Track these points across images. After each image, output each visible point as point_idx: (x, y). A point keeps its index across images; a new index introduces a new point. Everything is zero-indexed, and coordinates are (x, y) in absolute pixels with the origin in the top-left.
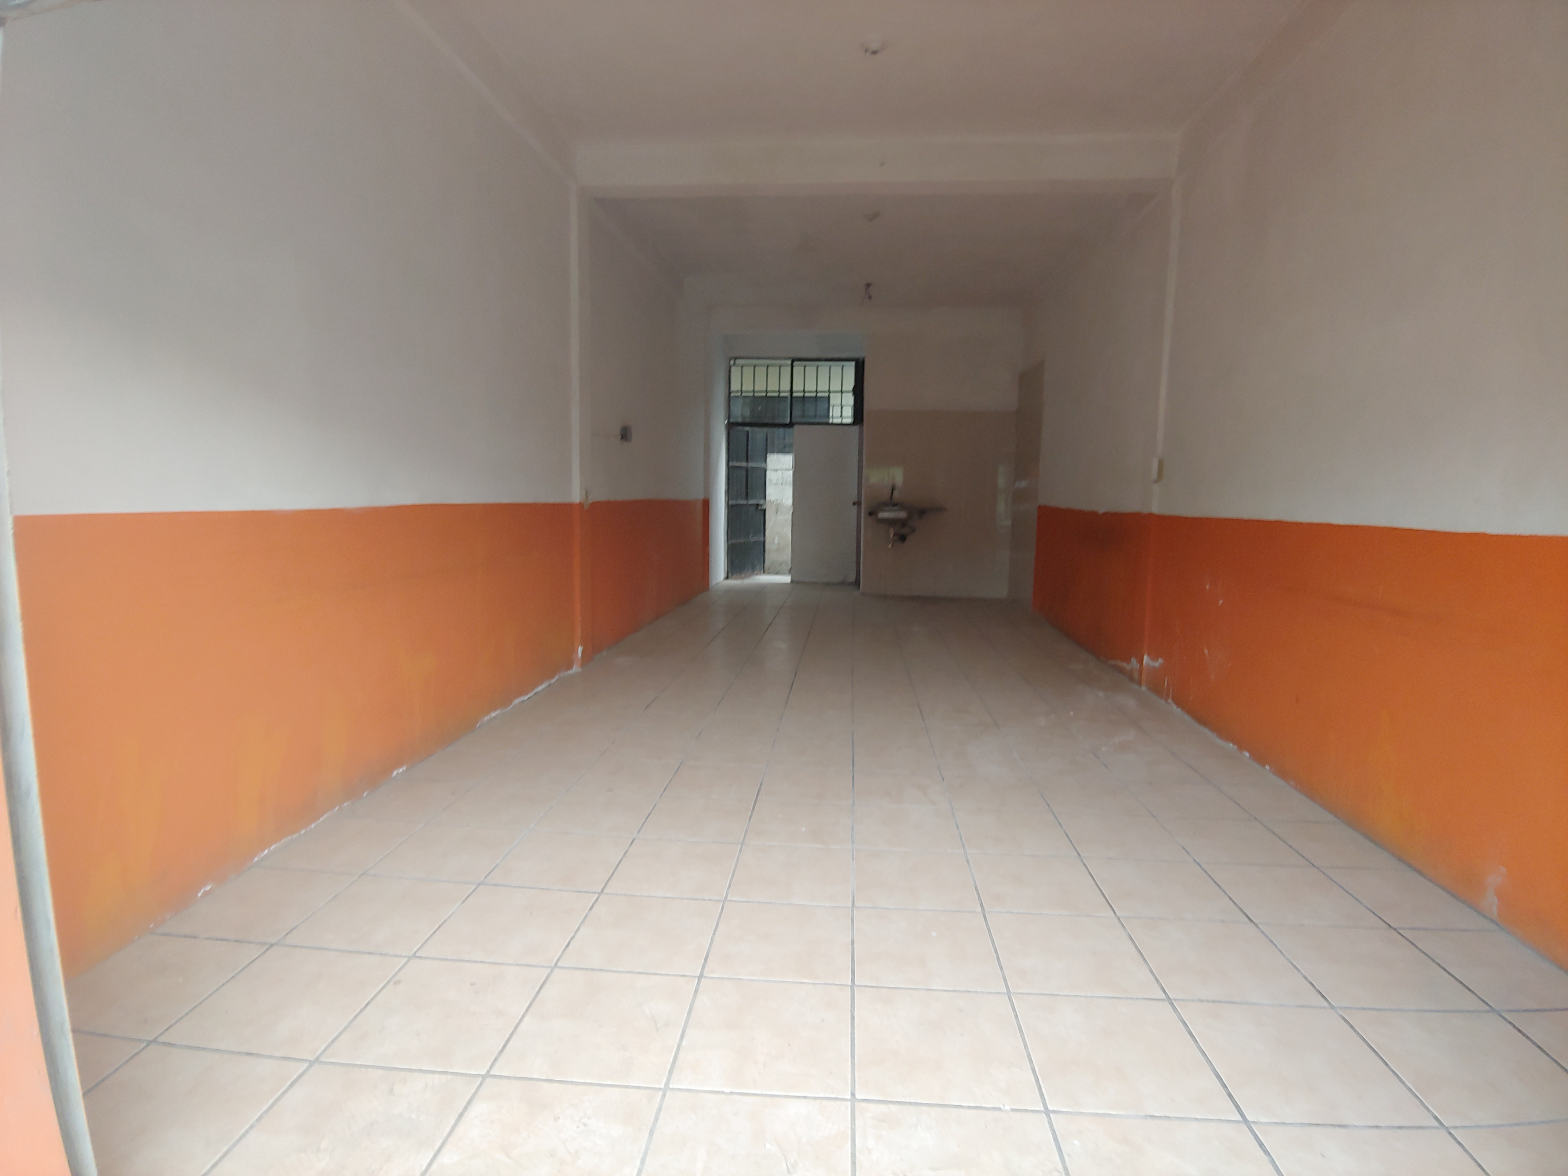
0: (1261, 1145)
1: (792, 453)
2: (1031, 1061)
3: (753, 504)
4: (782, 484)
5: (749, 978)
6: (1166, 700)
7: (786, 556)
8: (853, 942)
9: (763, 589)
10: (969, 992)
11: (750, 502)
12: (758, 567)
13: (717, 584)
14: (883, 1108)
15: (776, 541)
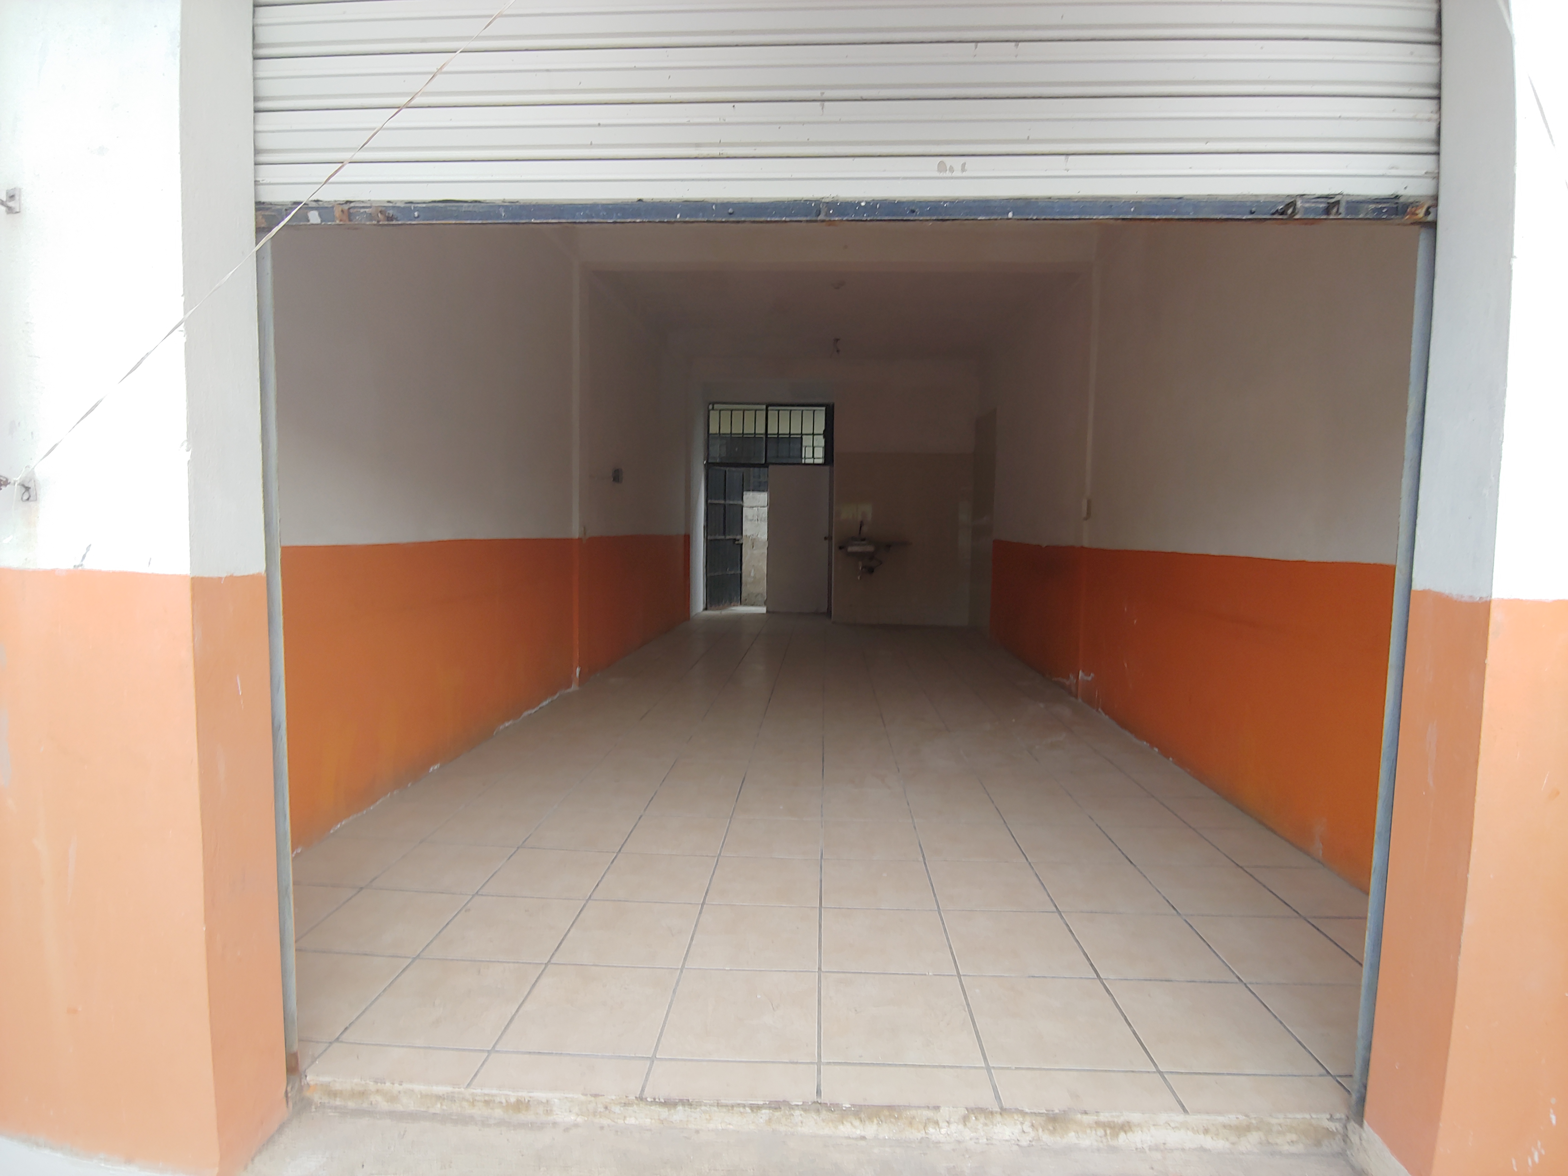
0: (1107, 990)
1: (767, 491)
2: (951, 948)
3: (730, 539)
4: (758, 520)
5: (741, 904)
6: (1097, 710)
7: (762, 588)
8: (821, 881)
9: (739, 619)
10: (909, 910)
11: (728, 537)
12: (735, 598)
13: (696, 615)
14: (842, 975)
15: (752, 574)
